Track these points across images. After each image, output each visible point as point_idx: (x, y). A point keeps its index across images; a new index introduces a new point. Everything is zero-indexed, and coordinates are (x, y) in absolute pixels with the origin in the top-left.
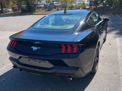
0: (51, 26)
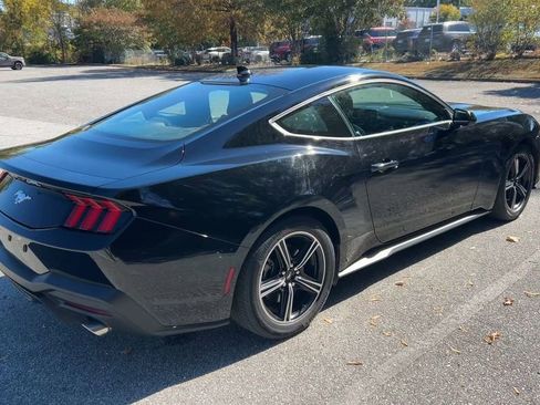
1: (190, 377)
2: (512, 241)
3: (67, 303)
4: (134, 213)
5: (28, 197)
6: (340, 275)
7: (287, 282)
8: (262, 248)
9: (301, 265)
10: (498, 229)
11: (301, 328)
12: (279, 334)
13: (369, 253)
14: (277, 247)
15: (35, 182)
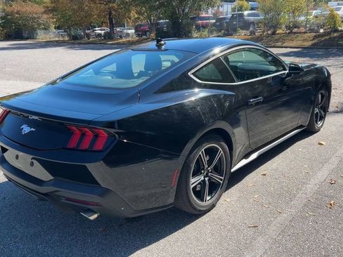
0: (110, 78)
1: (150, 243)
2: (322, 144)
3: (68, 199)
4: (117, 136)
5: (32, 129)
6: (232, 170)
7: (205, 177)
8: (192, 156)
9: (212, 166)
10: (311, 137)
11: (213, 206)
12: (200, 211)
13: (246, 156)
14: (200, 155)
15: (36, 118)
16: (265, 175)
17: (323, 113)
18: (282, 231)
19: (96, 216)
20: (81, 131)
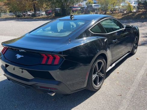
0: (51, 32)
2: (138, 59)
4: (64, 58)
5: (22, 56)
6: (107, 71)
7: (97, 75)
9: (100, 70)
11: (100, 87)
12: (96, 90)
13: (111, 65)
14: (96, 65)
16: (118, 73)
17: (136, 46)
18: (133, 97)
19: (54, 94)
20: (47, 56)
